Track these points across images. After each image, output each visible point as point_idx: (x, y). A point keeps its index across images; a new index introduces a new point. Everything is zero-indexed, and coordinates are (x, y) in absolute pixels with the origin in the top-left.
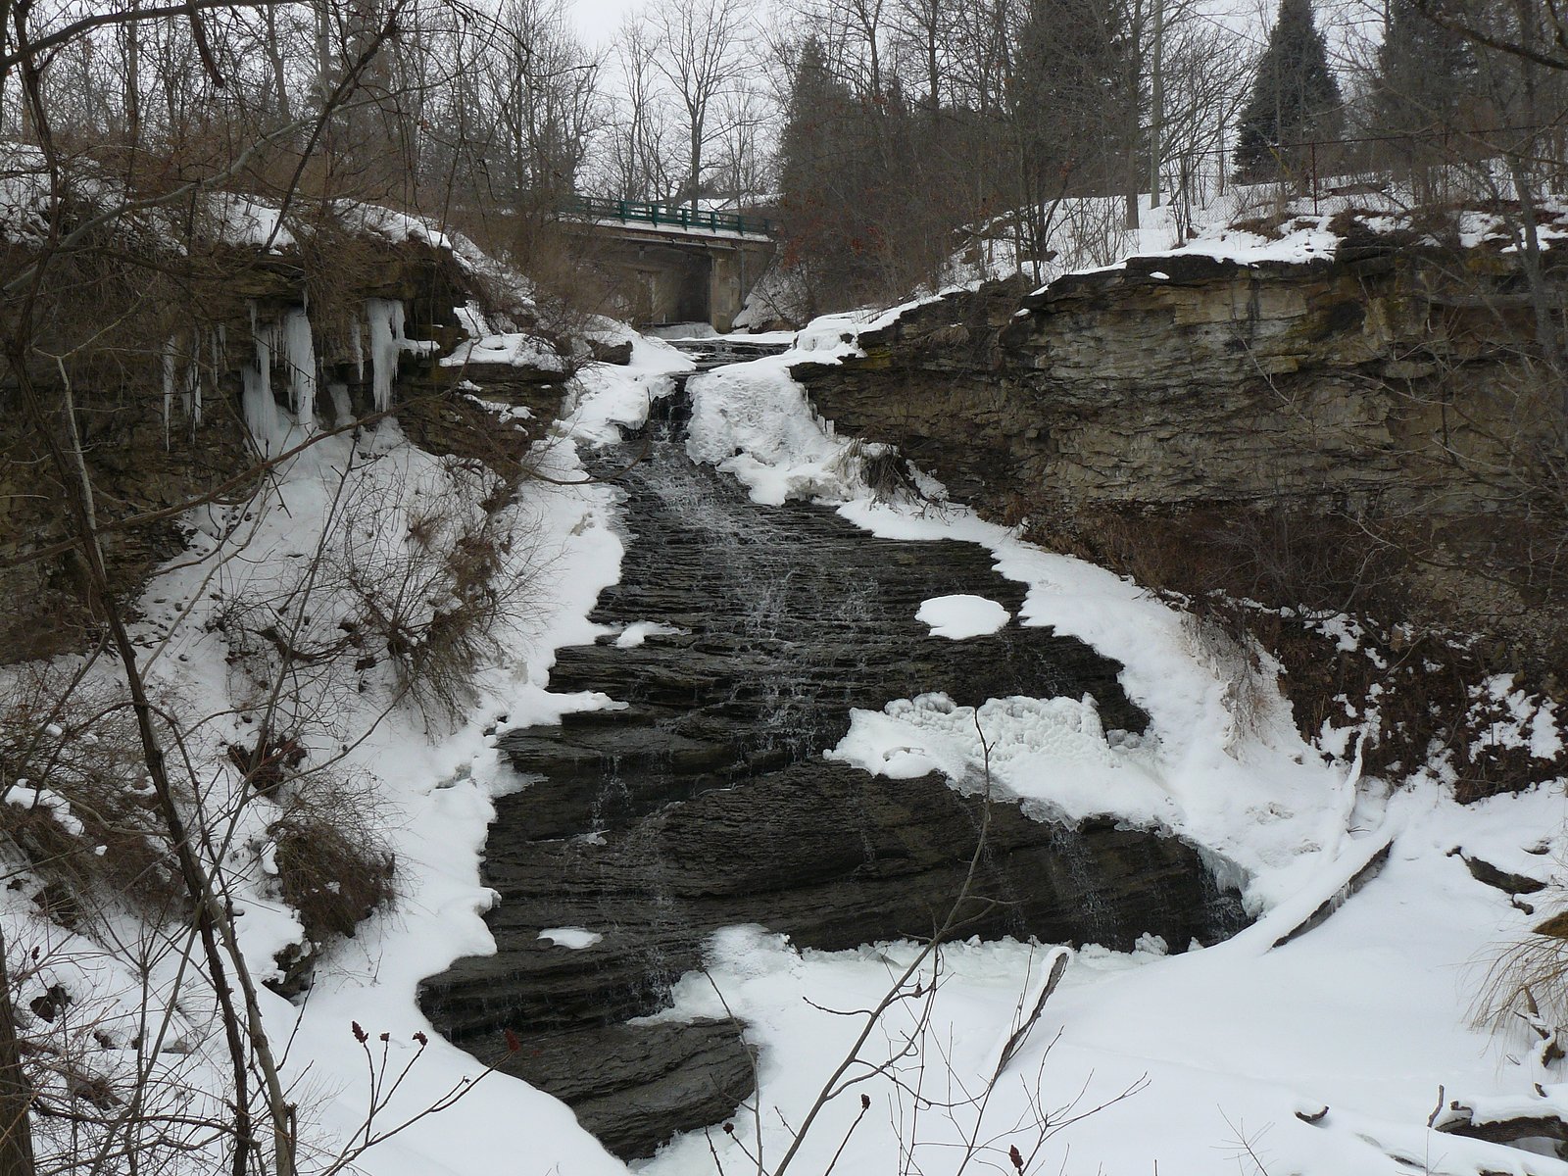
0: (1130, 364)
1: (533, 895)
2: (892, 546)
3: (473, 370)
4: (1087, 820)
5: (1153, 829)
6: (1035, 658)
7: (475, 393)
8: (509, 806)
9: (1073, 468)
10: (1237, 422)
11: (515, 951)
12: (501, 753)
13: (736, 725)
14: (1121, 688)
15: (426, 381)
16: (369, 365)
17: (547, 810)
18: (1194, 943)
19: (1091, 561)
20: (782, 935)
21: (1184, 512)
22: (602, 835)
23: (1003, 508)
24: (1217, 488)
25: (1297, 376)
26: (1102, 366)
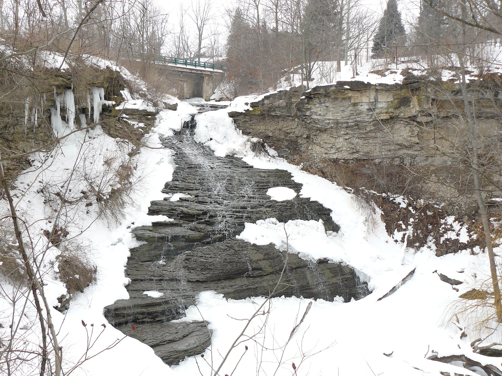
0: (337, 115)
1: (142, 280)
3: (125, 111)
4: (320, 259)
5: (340, 263)
6: (304, 208)
7: (126, 118)
9: (318, 147)
10: (370, 134)
12: (132, 234)
14: (331, 218)
15: (110, 114)
16: (92, 108)
17: (147, 253)
18: (353, 299)
19: (323, 177)
20: (221, 294)
21: (352, 162)
23: (295, 160)
24: (363, 155)
25: (389, 120)
26: (328, 115)
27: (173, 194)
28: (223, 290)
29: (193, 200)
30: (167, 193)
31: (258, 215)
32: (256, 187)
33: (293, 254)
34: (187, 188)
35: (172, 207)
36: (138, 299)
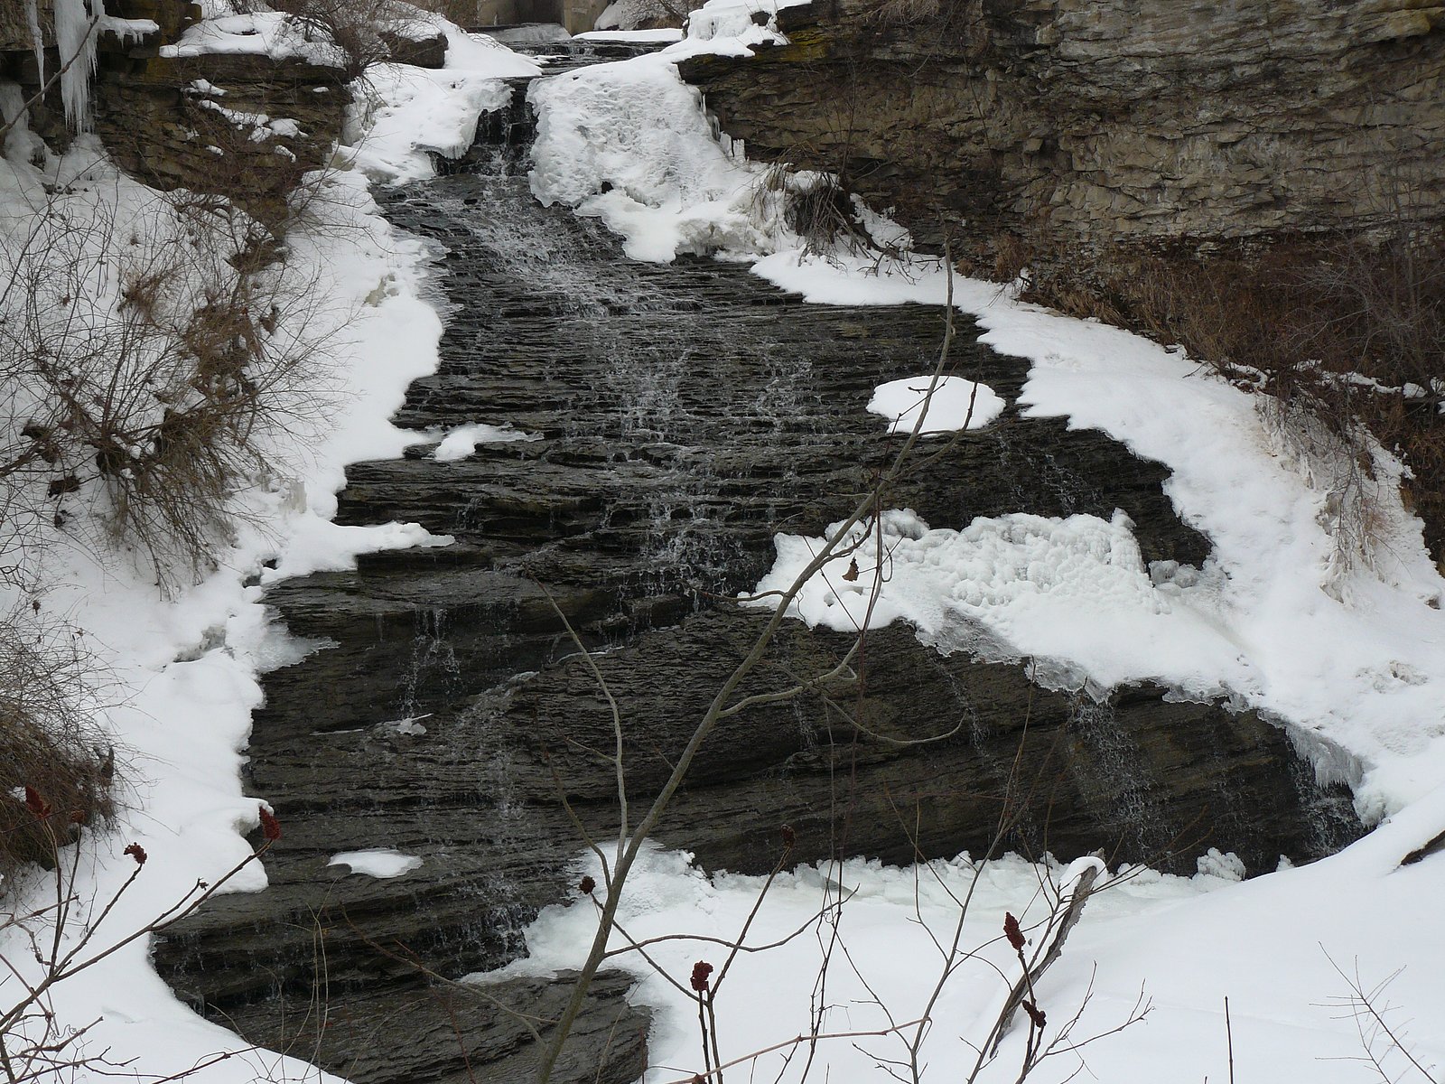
0: (1177, 32)
1: (321, 808)
2: (832, 314)
3: (210, 64)
4: (1123, 688)
5: (1219, 700)
6: (1042, 460)
7: (214, 98)
8: (281, 685)
9: (1094, 192)
10: (1339, 115)
11: (296, 883)
12: (269, 611)
13: (611, 561)
14: (1168, 502)
15: (141, 79)
16: (52, 52)
17: (338, 689)
18: (1284, 861)
19: (1122, 326)
20: (684, 853)
21: (1257, 251)
22: (419, 721)
23: (991, 257)
24: (1307, 216)
25: (1429, 41)
26: (1135, 37)
27: (444, 429)
28: (688, 835)
29: (539, 449)
30: (419, 427)
31: (831, 501)
32: (823, 383)
33: (1000, 668)
34: (509, 401)
35: (444, 486)
36: (308, 888)
